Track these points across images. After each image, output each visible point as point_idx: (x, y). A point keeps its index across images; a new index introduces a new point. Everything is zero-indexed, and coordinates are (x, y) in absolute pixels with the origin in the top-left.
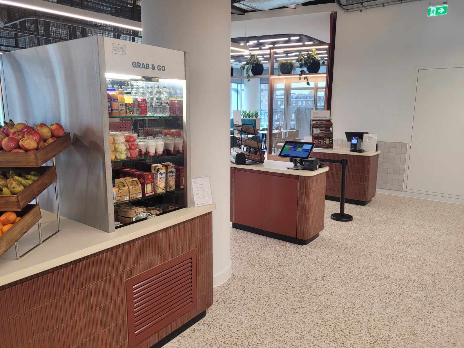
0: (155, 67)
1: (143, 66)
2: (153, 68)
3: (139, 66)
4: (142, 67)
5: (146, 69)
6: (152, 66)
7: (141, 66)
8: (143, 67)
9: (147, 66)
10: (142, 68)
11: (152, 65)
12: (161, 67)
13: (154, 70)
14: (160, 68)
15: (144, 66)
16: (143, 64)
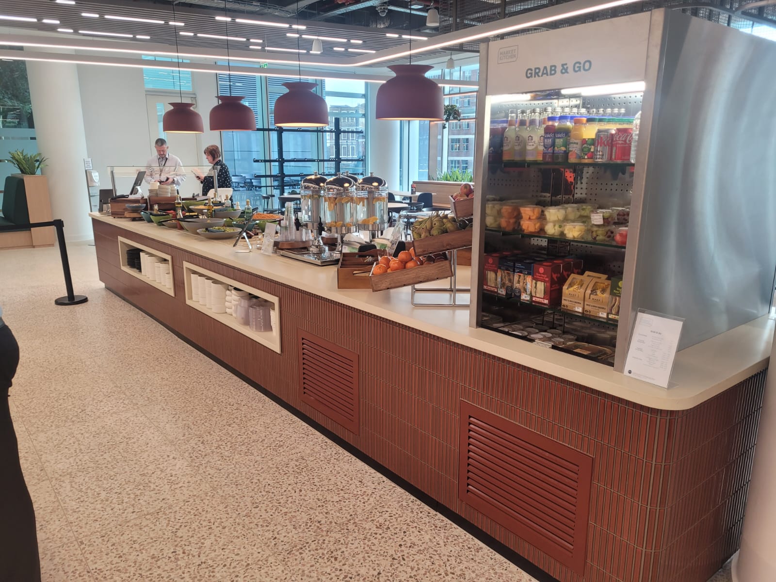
0: (567, 67)
1: (545, 72)
2: (563, 71)
3: (537, 74)
4: (543, 74)
5: (549, 77)
6: (561, 68)
7: (540, 74)
8: (545, 74)
9: (551, 70)
10: (542, 76)
11: (563, 65)
12: (582, 65)
13: (566, 74)
14: (579, 67)
15: (547, 70)
16: (545, 68)
